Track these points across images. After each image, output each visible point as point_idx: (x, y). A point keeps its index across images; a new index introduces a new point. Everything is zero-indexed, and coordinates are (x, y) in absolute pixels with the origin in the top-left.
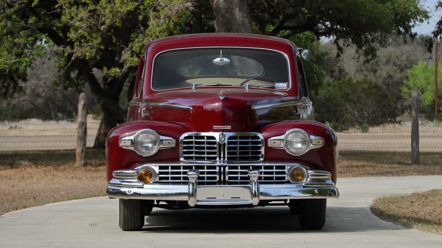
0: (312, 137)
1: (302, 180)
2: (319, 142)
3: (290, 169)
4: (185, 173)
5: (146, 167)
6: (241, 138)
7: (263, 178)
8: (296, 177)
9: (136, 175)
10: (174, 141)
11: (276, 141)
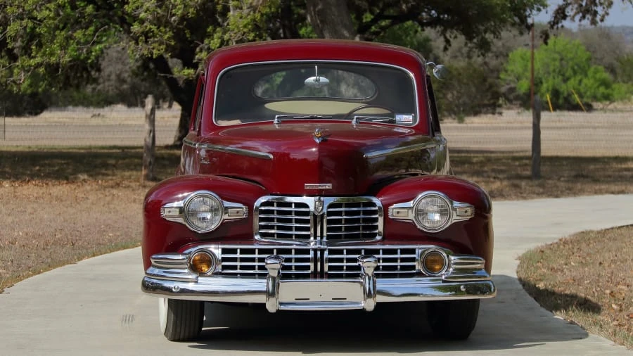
0: (456, 204)
1: (440, 270)
2: (466, 212)
3: (423, 253)
4: (261, 260)
5: (202, 250)
6: (347, 205)
7: (381, 267)
8: (431, 265)
9: (186, 263)
10: (245, 209)
11: (402, 211)
